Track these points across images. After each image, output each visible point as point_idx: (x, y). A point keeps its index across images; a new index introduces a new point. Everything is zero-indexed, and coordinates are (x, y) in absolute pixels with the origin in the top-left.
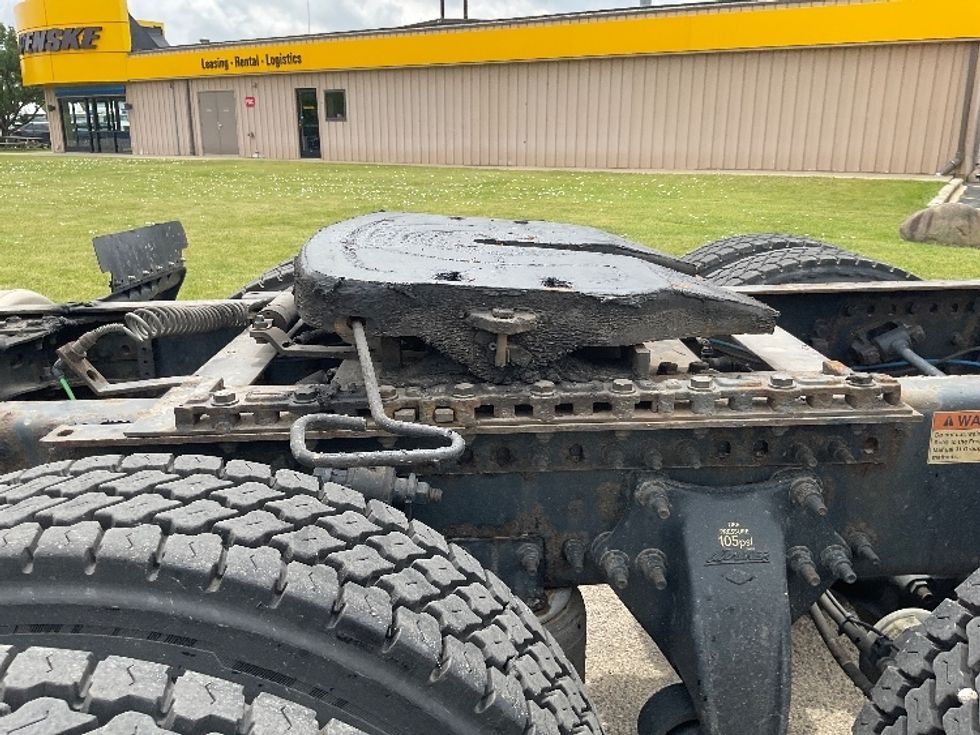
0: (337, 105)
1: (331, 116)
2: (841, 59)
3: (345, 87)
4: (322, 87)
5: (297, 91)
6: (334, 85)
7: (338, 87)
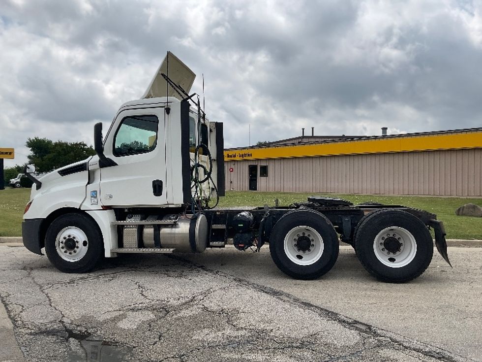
0: (264, 171)
1: (262, 175)
2: (473, 154)
3: (268, 164)
4: (259, 165)
5: (249, 166)
6: (264, 164)
7: (265, 165)
